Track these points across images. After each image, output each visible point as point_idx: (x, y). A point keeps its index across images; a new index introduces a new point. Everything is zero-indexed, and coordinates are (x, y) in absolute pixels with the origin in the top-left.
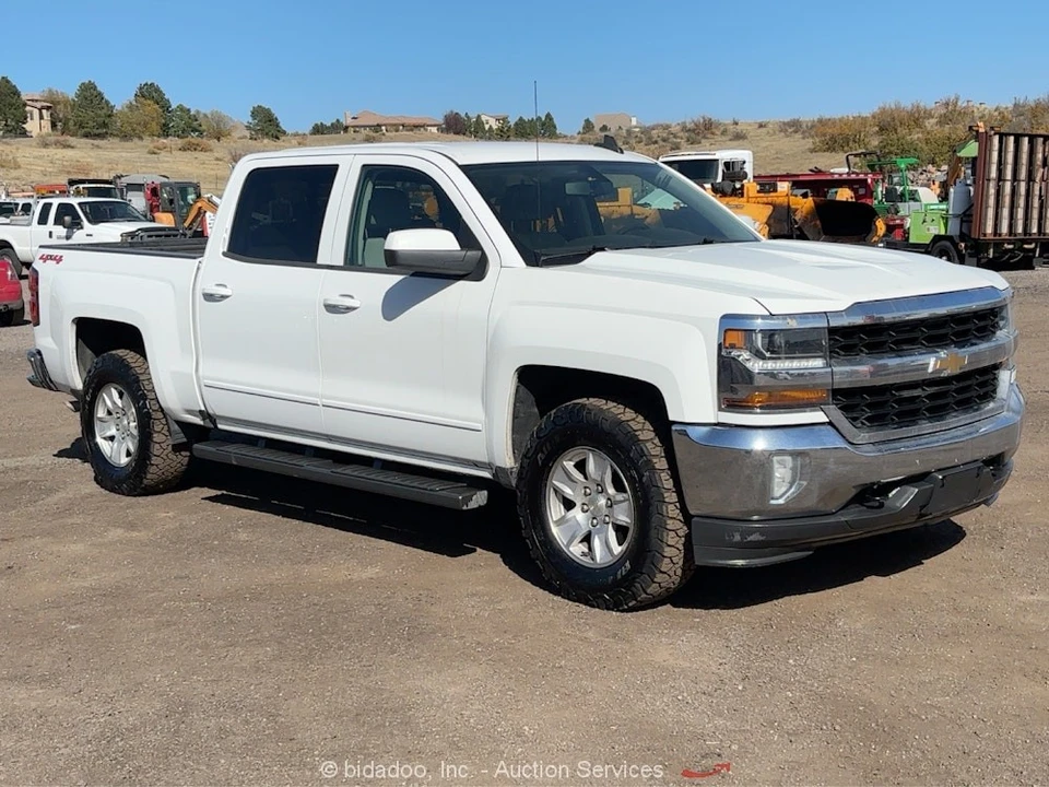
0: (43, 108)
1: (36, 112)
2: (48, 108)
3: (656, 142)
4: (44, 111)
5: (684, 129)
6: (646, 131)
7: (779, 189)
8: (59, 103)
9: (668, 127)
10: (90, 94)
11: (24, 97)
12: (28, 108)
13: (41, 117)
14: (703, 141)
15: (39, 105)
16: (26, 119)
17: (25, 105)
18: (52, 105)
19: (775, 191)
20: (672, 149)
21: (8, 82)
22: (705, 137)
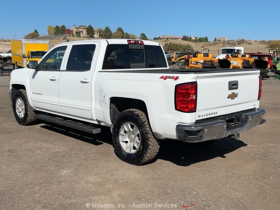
0: (98, 32)
1: (96, 33)
2: (99, 32)
3: (230, 44)
4: (98, 33)
5: (237, 41)
6: (228, 41)
7: (246, 56)
8: (101, 31)
9: (234, 41)
10: (107, 29)
11: (94, 30)
12: (95, 32)
13: (97, 34)
14: (242, 44)
15: (97, 31)
16: (94, 34)
17: (94, 31)
18: (100, 31)
19: (245, 57)
20: (234, 46)
21: (91, 26)
22: (242, 43)
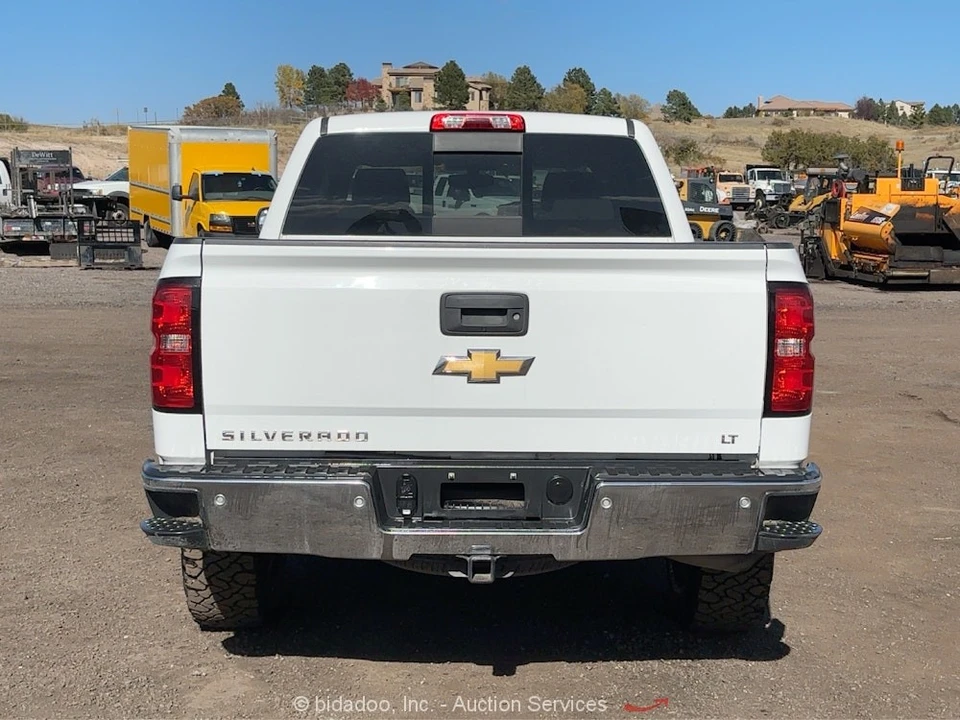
0: (483, 89)
1: (477, 93)
2: (488, 90)
4: (484, 93)
8: (497, 85)
10: (525, 78)
11: (467, 80)
12: (470, 90)
13: (481, 98)
15: (480, 87)
16: (468, 99)
17: (468, 86)
18: (491, 87)
21: (455, 65)
